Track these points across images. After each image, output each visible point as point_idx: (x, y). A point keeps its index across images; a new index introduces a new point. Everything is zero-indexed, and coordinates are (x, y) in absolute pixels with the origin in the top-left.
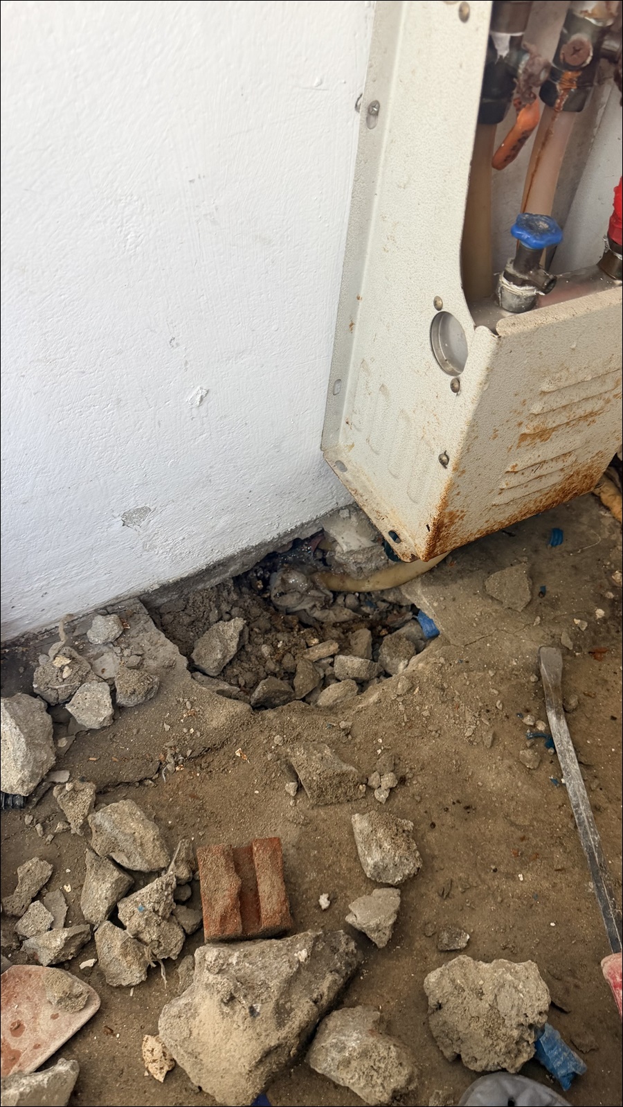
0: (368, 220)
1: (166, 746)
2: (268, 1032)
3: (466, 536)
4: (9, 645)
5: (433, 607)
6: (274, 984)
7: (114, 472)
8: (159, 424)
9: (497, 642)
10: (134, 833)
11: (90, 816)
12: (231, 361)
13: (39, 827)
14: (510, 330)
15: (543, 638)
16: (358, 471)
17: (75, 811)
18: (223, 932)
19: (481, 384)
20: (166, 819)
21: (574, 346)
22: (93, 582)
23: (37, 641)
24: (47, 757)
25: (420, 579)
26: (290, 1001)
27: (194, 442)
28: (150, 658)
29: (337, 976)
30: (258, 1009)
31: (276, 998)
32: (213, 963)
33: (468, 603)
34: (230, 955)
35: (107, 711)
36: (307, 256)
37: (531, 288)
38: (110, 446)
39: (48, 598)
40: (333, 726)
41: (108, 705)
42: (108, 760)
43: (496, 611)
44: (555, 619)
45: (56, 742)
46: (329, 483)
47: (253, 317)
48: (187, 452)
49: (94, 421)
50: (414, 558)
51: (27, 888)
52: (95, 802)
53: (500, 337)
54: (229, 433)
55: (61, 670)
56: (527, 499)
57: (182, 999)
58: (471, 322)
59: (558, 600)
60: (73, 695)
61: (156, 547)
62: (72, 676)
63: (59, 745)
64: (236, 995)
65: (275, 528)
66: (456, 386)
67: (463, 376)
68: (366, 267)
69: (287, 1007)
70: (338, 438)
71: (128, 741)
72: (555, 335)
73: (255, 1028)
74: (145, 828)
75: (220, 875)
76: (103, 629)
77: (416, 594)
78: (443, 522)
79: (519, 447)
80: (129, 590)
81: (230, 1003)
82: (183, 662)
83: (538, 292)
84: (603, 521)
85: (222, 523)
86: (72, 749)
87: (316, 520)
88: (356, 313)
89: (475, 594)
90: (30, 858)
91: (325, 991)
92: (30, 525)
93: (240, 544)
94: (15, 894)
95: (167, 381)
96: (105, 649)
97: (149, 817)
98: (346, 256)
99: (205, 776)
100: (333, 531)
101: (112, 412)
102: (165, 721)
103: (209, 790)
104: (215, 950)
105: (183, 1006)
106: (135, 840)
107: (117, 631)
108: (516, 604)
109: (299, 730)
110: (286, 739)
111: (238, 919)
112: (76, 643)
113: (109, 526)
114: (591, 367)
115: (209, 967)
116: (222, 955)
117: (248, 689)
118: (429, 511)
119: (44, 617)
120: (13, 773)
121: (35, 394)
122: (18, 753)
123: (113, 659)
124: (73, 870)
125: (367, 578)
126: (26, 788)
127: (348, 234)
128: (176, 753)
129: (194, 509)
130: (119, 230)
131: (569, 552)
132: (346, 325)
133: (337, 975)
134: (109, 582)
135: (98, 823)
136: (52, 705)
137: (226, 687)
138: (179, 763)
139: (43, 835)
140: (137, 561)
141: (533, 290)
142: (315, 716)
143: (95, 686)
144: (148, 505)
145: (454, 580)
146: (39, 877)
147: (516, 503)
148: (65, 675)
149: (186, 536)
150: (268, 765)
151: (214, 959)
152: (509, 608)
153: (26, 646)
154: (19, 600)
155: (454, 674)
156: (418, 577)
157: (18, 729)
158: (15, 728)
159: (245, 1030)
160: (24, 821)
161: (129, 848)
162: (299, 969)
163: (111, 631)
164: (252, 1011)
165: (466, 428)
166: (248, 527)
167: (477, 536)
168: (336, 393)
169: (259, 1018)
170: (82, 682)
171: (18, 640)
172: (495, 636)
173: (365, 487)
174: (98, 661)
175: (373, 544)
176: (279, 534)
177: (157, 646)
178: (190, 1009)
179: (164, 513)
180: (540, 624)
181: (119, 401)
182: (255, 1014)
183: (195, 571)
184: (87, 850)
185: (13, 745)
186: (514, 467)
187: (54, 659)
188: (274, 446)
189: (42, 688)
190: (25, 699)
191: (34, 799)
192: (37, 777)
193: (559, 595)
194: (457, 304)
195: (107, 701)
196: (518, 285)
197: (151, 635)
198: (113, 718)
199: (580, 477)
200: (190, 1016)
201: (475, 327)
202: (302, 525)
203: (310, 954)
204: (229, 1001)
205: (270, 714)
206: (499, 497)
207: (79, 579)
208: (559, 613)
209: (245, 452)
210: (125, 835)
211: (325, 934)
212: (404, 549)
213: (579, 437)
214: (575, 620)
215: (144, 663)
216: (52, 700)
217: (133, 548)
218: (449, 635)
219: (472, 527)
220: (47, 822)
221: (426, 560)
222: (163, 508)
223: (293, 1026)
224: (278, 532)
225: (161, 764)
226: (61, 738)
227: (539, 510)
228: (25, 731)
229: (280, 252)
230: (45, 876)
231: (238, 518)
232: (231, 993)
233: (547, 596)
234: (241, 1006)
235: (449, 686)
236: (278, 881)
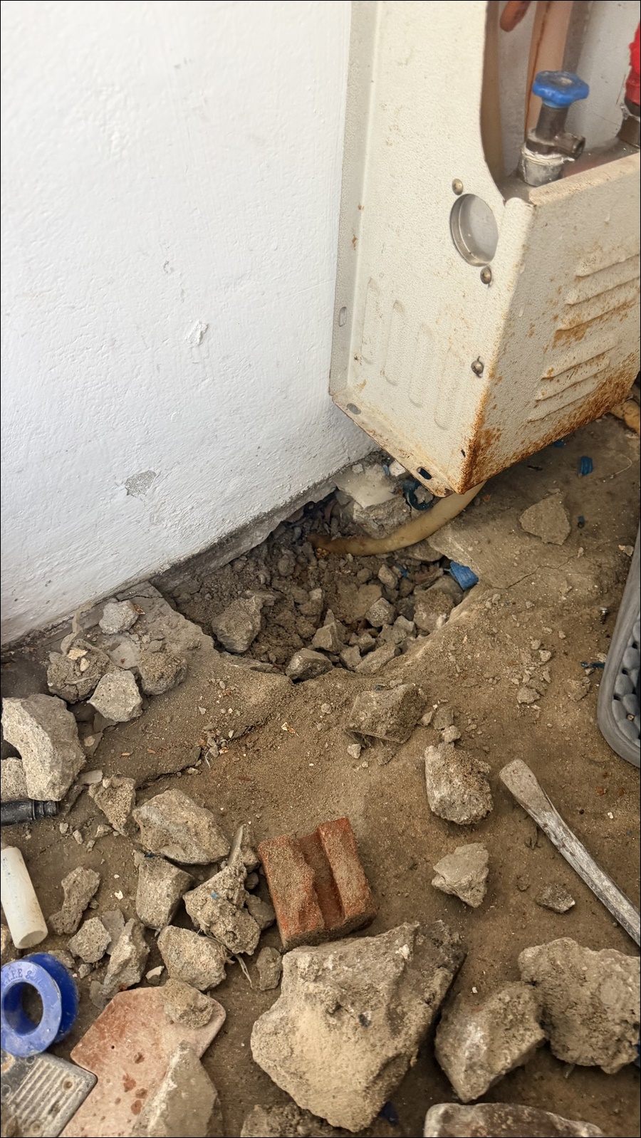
0: (366, 113)
1: (205, 730)
2: (384, 1041)
3: (502, 462)
4: (15, 647)
5: (468, 552)
6: (383, 986)
7: (114, 429)
8: (158, 368)
9: (542, 580)
10: (187, 822)
11: (135, 811)
12: (230, 289)
13: (77, 834)
14: (545, 198)
15: (590, 568)
16: (373, 412)
17: (116, 811)
18: (304, 928)
19: (517, 266)
20: (216, 807)
21: (607, 219)
22: (99, 565)
23: (44, 639)
24: (75, 754)
25: (449, 525)
26: (400, 1004)
27: (197, 389)
28: (171, 642)
29: (446, 972)
30: (369, 1015)
31: (387, 1002)
32: (307, 969)
33: (505, 544)
34: (324, 959)
35: (136, 700)
36: (303, 158)
37: (558, 156)
38: (107, 398)
39: (53, 588)
40: (382, 686)
41: (135, 693)
42: (143, 754)
43: (536, 548)
44: (598, 548)
45: (82, 742)
46: (340, 434)
47: (251, 234)
48: (190, 402)
49: (88, 368)
50: (449, 492)
51: (76, 902)
52: (136, 798)
53: (535, 206)
54: (233, 377)
55: (78, 662)
56: (562, 413)
57: (274, 1013)
58: (500, 198)
59: (598, 528)
60: (94, 690)
61: (163, 519)
62: (91, 668)
63: (87, 745)
64: (343, 1004)
65: (287, 491)
66: (488, 275)
67: (494, 264)
68: (366, 170)
69: (398, 1011)
70: (346, 379)
71: (162, 731)
72: (589, 205)
73: (367, 1039)
74: (198, 816)
75: (290, 868)
76: (116, 616)
77: (447, 543)
78: (480, 443)
79: (554, 346)
80: (138, 573)
81: (336, 1013)
82: (209, 641)
83: (566, 159)
84: (630, 443)
85: (231, 487)
86: (101, 747)
87: (328, 479)
88: (358, 226)
89: (510, 533)
90: (72, 869)
91: (438, 988)
92: (27, 499)
93: (251, 511)
94: (63, 910)
95: (163, 315)
96: (121, 638)
97: (199, 804)
98: (345, 157)
99: (253, 756)
100: (349, 488)
101: (106, 355)
102: (200, 704)
103: (259, 770)
104: (306, 954)
105: (279, 1021)
106: (188, 830)
107: (132, 616)
108: (556, 537)
109: (346, 695)
110: (333, 706)
111: (319, 913)
112: (89, 636)
113: (113, 496)
114: (624, 246)
115: (304, 974)
116: (315, 959)
117: (281, 664)
118: (464, 433)
119: (49, 611)
120: (41, 776)
121: (23, 336)
122: (45, 754)
123: (132, 647)
124: (122, 874)
125: (389, 536)
126: (57, 791)
127: (345, 130)
128: (217, 736)
129: (201, 471)
130: (102, 129)
131: (601, 480)
132: (349, 241)
133: (446, 970)
134: (116, 564)
135: (145, 817)
136: (72, 703)
137: (259, 664)
138: (223, 745)
139: (83, 842)
140: (144, 538)
141: (560, 158)
142: (360, 680)
143: (118, 676)
144: (152, 469)
145: (485, 522)
146: (86, 887)
147: (551, 419)
148: (83, 668)
149: (195, 505)
150: (319, 736)
151: (307, 965)
152: (549, 543)
153: (33, 646)
154: (21, 591)
155: (501, 618)
156: (446, 524)
157: (40, 728)
158: (37, 727)
159: (357, 1042)
160: (59, 830)
161: (183, 839)
162: (405, 968)
163: (127, 617)
164: (363, 1019)
165: (503, 322)
166: (258, 491)
167: (513, 461)
168: (341, 324)
169: (372, 1026)
170: (102, 674)
171: (24, 640)
172: (539, 574)
173: (383, 427)
174: (115, 651)
175: (393, 496)
176: (291, 498)
177: (177, 629)
178: (287, 1024)
179: (169, 477)
180: (584, 555)
181: (113, 341)
182: (367, 1024)
183: (207, 545)
184: (134, 851)
185: (37, 745)
186: (550, 372)
187: (68, 652)
188: (282, 392)
189: (59, 685)
190: (43, 698)
191: (67, 805)
192: (68, 778)
193: (599, 523)
194: (481, 182)
195: (133, 690)
196: (543, 154)
197: (170, 618)
198: (143, 707)
199: (613, 385)
200: (290, 1032)
201: (505, 202)
202: (315, 485)
203: (412, 950)
204: (334, 1011)
205: (312, 684)
206: (535, 410)
207: (84, 563)
208: (602, 541)
209: (251, 399)
210: (177, 825)
211: (422, 924)
212: (437, 484)
213: (611, 335)
214: (620, 546)
215: (167, 648)
216: (71, 698)
217: (139, 522)
218: (490, 577)
219: (506, 451)
220: (85, 828)
221: (462, 493)
222: (169, 472)
223: (410, 1032)
224: (290, 496)
225: (202, 749)
226: (86, 737)
227: (573, 428)
228: (49, 729)
229: (276, 154)
230: (93, 886)
231: (248, 480)
232: (337, 1003)
233: (587, 526)
234: (349, 1016)
235: (499, 631)
236: (354, 863)
